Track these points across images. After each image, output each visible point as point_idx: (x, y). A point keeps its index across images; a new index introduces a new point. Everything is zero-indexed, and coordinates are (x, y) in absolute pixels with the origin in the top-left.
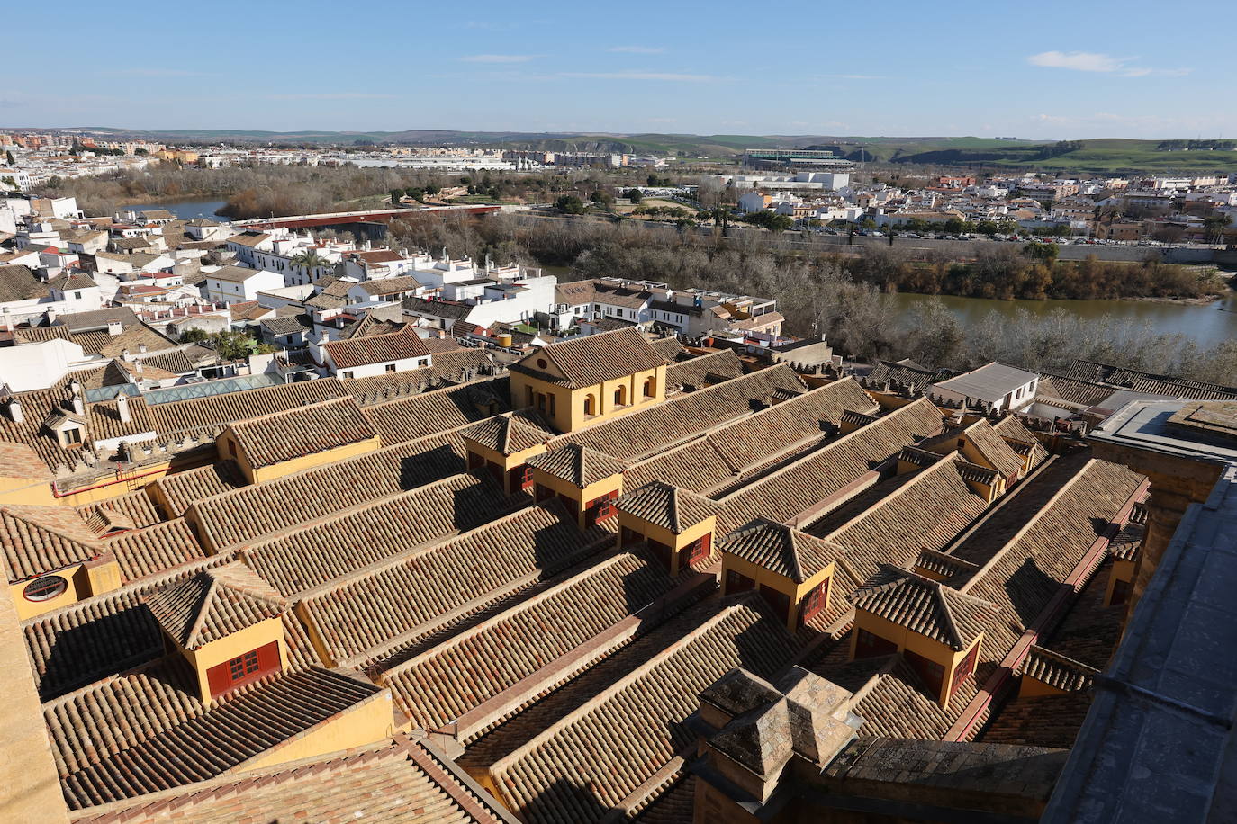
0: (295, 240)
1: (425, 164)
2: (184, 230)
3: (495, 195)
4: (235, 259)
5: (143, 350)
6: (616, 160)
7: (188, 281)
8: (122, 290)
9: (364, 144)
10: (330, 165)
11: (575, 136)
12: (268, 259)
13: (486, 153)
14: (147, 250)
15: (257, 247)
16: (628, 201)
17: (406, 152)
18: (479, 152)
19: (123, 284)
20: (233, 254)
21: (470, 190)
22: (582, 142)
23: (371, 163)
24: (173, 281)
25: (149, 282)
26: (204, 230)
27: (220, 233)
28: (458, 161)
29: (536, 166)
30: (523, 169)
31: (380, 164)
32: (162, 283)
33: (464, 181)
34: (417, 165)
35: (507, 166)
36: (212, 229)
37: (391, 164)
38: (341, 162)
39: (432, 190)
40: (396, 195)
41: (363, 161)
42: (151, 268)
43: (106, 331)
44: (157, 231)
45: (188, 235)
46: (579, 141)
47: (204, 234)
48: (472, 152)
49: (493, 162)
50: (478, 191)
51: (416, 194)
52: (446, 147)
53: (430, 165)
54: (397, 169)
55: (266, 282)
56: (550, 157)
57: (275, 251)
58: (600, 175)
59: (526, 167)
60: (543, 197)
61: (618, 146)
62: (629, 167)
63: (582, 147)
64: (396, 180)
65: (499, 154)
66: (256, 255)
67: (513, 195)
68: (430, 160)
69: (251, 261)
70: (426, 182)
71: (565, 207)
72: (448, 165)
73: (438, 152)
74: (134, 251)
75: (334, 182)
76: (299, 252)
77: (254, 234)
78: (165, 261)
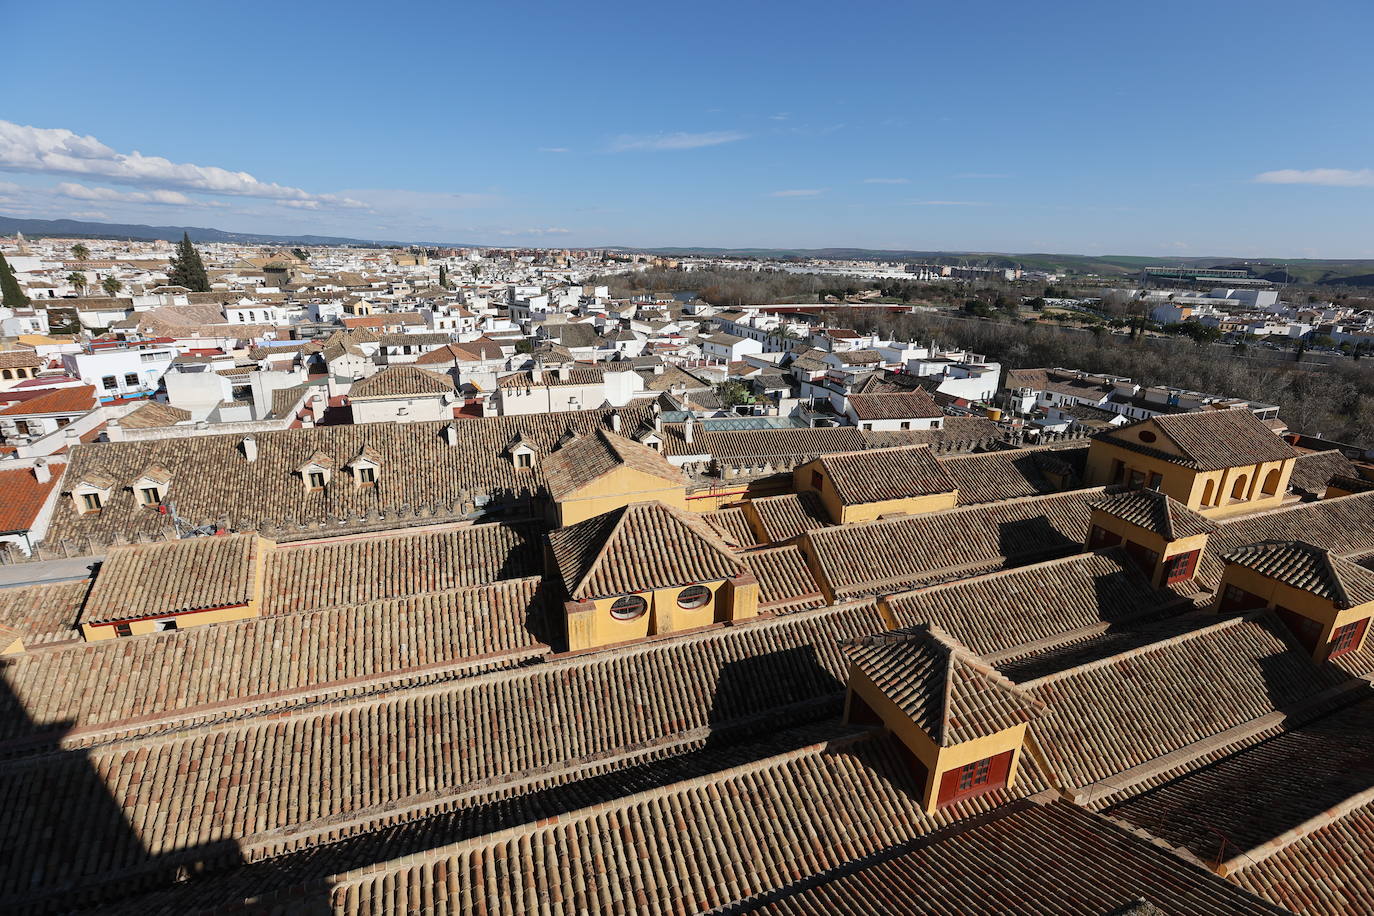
0: (766, 318)
1: (842, 272)
2: (681, 308)
3: (906, 298)
4: (719, 330)
5: (683, 386)
6: (1010, 275)
7: (691, 342)
8: (649, 345)
9: (791, 257)
10: (769, 271)
11: (967, 255)
12: (745, 332)
13: (890, 266)
14: (660, 319)
15: (737, 322)
16: (1030, 308)
17: (825, 263)
18: (886, 264)
19: (649, 341)
20: (717, 326)
21: (883, 293)
22: (974, 260)
23: (799, 271)
24: (683, 341)
25: (667, 341)
26: (697, 307)
27: (705, 311)
28: (869, 271)
29: (935, 277)
30: (924, 279)
31: (806, 271)
32: (675, 341)
33: (876, 287)
34: (835, 273)
35: (910, 276)
36: (702, 307)
37: (815, 271)
38: (777, 269)
39: (851, 291)
40: (822, 294)
41: (793, 270)
42: (666, 330)
43: (652, 370)
44: (664, 307)
45: (685, 311)
46: (971, 258)
47: (697, 311)
48: (879, 265)
49: (898, 273)
50: (890, 294)
51: (839, 295)
52: (857, 261)
53: (845, 273)
54: (820, 276)
55: (748, 347)
56: (947, 270)
57: (752, 324)
58: (996, 286)
59: (926, 277)
60: (950, 301)
61: (1008, 262)
62: (1022, 280)
63: (973, 263)
64: (819, 283)
65: (902, 267)
66: (735, 328)
67: (922, 299)
68: (845, 270)
69: (732, 332)
70: (843, 286)
71: (970, 309)
72: (861, 273)
73: (851, 264)
74: (652, 320)
75: (773, 282)
76: (772, 327)
77: (735, 312)
78: (672, 328)
